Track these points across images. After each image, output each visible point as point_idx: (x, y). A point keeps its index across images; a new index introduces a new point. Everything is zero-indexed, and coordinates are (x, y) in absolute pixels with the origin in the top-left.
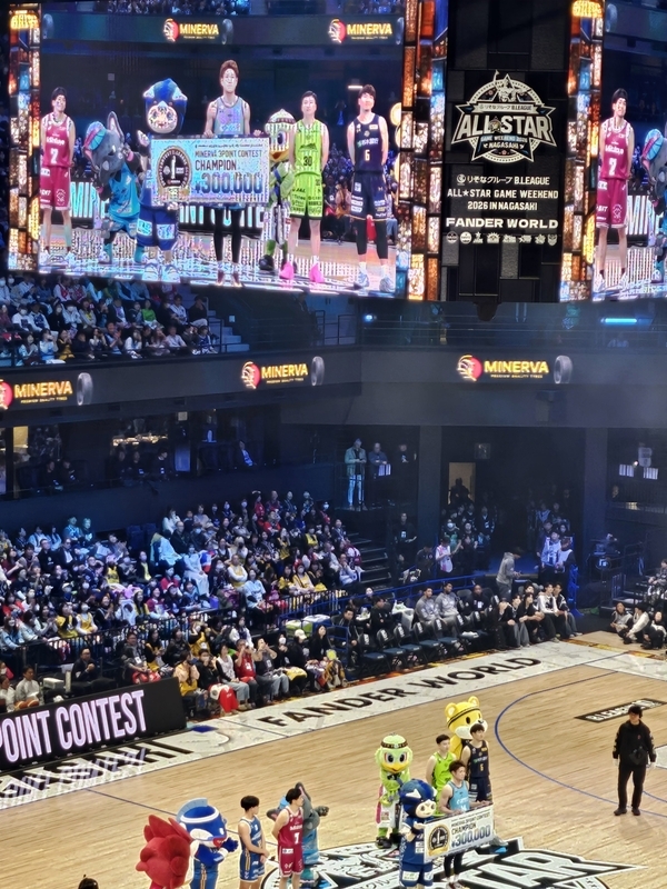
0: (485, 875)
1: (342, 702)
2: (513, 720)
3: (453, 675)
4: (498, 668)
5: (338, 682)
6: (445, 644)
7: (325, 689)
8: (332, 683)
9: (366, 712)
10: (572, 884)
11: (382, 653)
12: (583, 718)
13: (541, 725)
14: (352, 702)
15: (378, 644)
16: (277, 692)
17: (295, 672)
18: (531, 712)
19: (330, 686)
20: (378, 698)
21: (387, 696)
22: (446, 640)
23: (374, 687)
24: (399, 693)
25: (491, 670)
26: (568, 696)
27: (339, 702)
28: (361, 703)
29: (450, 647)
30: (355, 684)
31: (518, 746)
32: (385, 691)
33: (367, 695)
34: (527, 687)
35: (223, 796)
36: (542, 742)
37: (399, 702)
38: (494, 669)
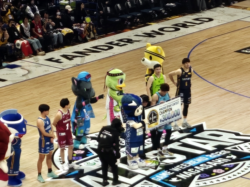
0: (185, 145)
1: (96, 47)
2: (198, 54)
3: (162, 29)
4: (188, 24)
5: (92, 36)
6: (156, 11)
7: (85, 41)
8: (89, 36)
9: (110, 53)
10: (236, 148)
11: (118, 18)
12: (239, 51)
13: (215, 56)
14: (101, 47)
15: (116, 12)
16: (56, 43)
17: (66, 31)
18: (208, 49)
19: (88, 38)
20: (117, 45)
21: (122, 43)
22: (156, 8)
23: (114, 38)
24: (130, 41)
25: (184, 26)
26: (231, 39)
27: (93, 47)
28: (106, 48)
29: (159, 13)
30: (103, 37)
31: (201, 69)
32: (121, 40)
33: (111, 43)
34: (206, 34)
35: (27, 105)
36: (215, 67)
37: (130, 47)
38: (186, 25)
